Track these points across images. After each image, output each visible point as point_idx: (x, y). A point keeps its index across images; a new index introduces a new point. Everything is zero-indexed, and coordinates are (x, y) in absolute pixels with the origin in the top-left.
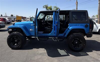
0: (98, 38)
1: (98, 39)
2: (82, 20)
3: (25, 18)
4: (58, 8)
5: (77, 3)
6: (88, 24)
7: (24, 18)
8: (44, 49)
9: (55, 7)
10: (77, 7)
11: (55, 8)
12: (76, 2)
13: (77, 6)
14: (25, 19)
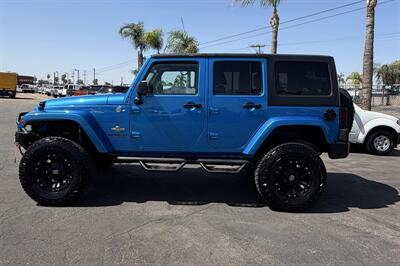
0: (364, 166)
1: (364, 169)
2: (299, 94)
3: (31, 80)
4: (191, 40)
5: (278, 19)
6: (336, 110)
7: (26, 82)
8: (166, 203)
9: (177, 35)
10: (276, 37)
11: (178, 40)
12: (272, 15)
13: (276, 32)
14: (30, 86)
